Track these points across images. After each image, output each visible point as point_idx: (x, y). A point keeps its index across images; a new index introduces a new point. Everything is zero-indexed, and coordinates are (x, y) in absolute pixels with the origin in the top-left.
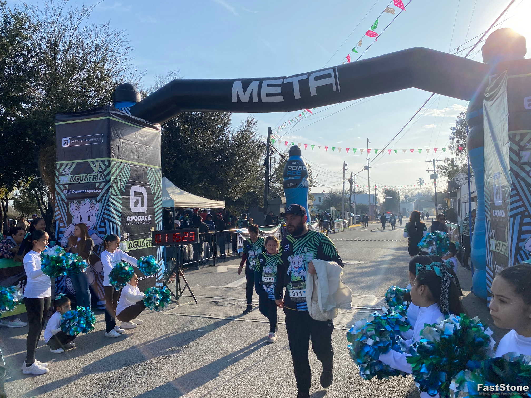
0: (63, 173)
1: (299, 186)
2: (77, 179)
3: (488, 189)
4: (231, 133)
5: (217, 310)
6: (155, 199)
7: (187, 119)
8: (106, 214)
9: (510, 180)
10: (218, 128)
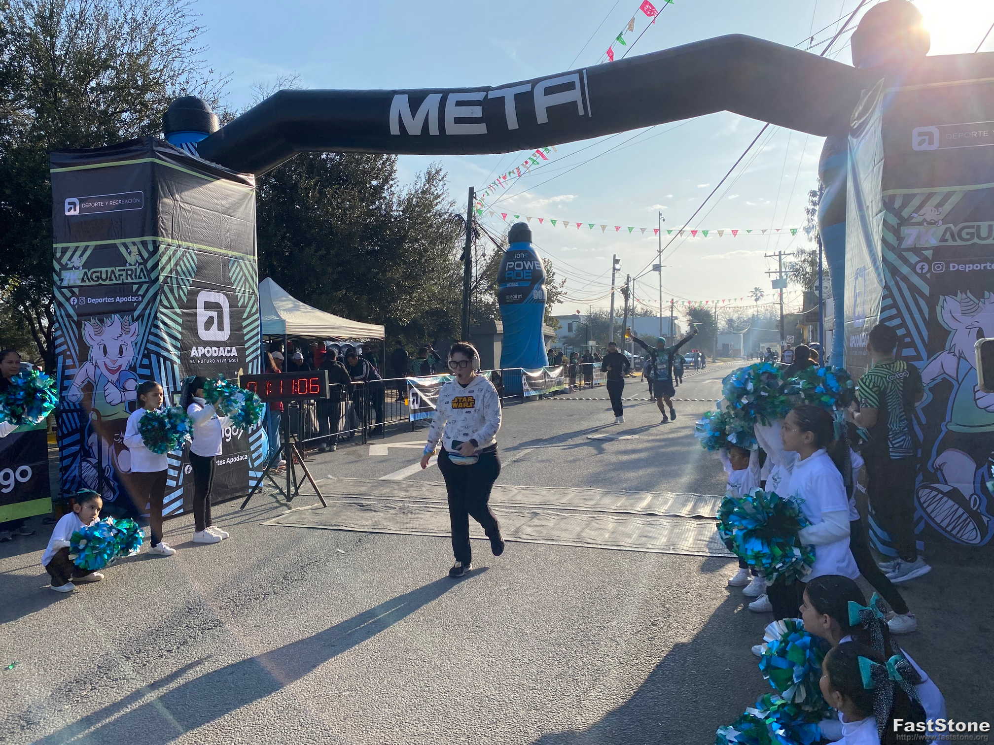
0: (68, 267)
1: (527, 299)
2: (96, 277)
4: (396, 195)
5: (363, 517)
6: (245, 315)
7: (312, 168)
8: (153, 343)
9: (882, 280)
10: (371, 187)
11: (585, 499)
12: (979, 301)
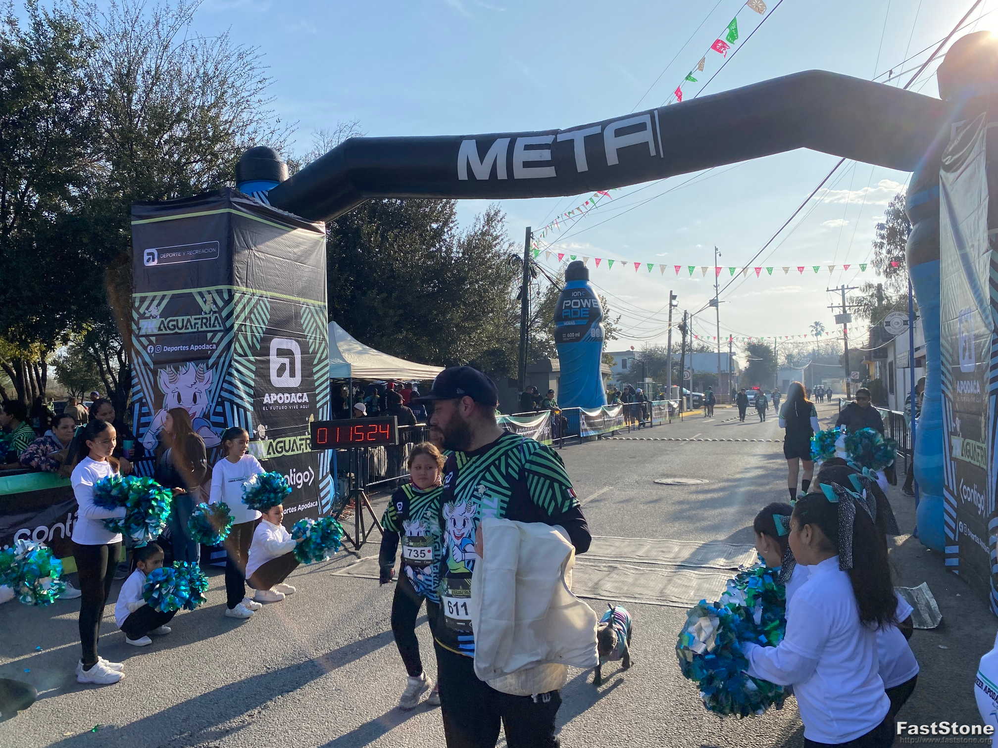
0: (146, 315)
1: (584, 337)
2: (172, 325)
3: (947, 341)
4: (456, 238)
6: (316, 362)
7: (374, 212)
8: (226, 391)
9: (990, 323)
10: (431, 230)
11: (663, 552)
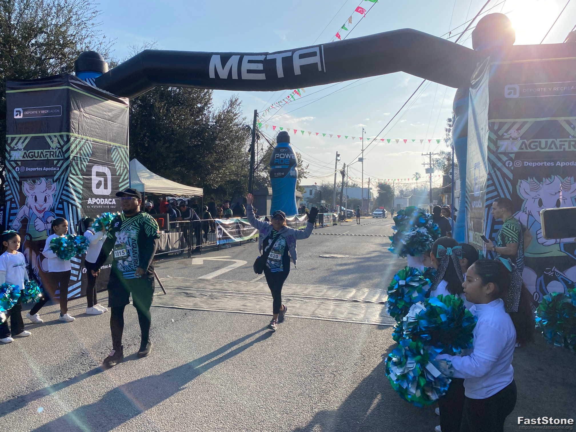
0: (15, 149)
1: (287, 175)
2: (31, 155)
3: (469, 181)
4: (211, 113)
5: (187, 301)
6: (121, 181)
8: (65, 195)
9: (487, 170)
10: (197, 108)
11: (317, 292)
12: (540, 183)
